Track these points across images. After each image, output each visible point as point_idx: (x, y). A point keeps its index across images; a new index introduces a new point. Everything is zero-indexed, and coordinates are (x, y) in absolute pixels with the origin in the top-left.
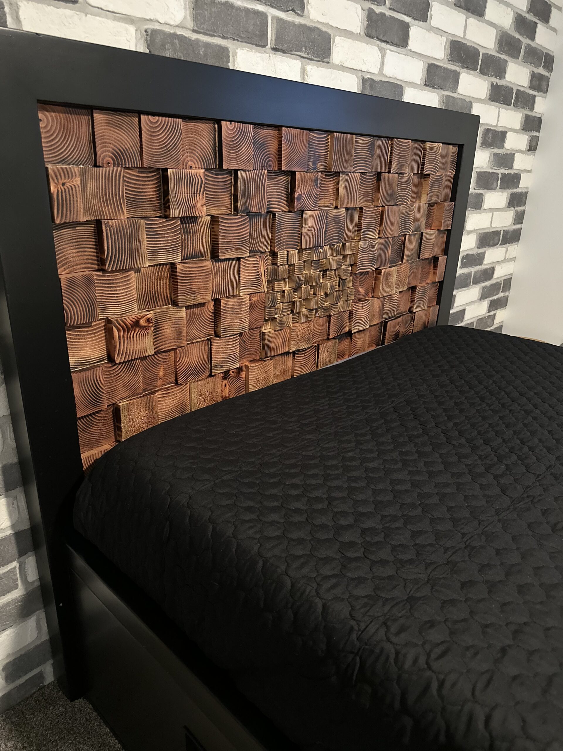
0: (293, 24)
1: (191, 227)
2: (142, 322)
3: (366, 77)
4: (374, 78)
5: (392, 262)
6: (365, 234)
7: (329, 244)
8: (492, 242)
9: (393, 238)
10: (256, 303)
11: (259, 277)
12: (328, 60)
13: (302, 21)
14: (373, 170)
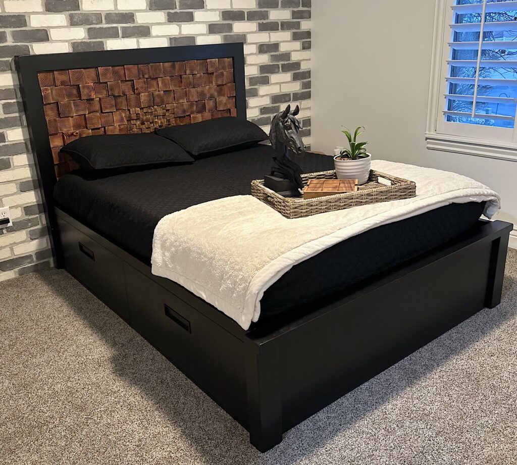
0: (130, 27)
2: (74, 134)
3: (171, 37)
4: (176, 37)
5: (199, 112)
6: (178, 101)
7: (157, 106)
8: (283, 100)
9: (196, 102)
10: (122, 128)
11: (122, 119)
12: (149, 36)
13: (134, 25)
14: (177, 75)
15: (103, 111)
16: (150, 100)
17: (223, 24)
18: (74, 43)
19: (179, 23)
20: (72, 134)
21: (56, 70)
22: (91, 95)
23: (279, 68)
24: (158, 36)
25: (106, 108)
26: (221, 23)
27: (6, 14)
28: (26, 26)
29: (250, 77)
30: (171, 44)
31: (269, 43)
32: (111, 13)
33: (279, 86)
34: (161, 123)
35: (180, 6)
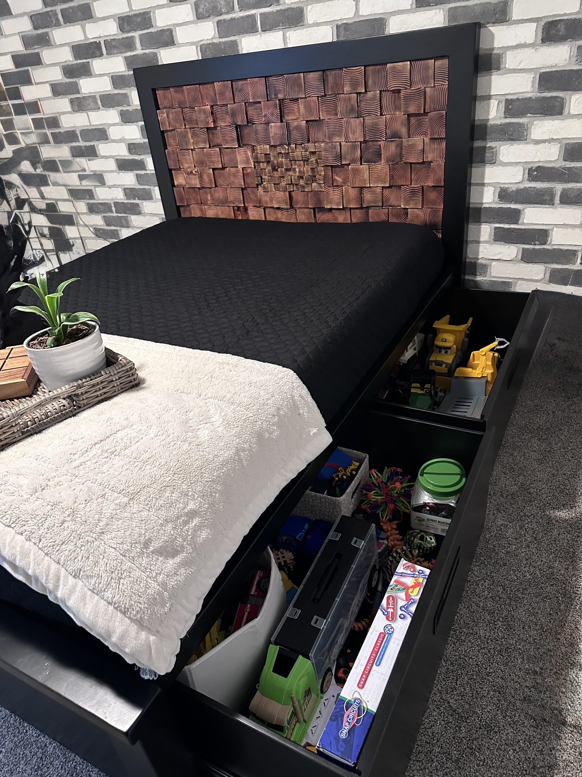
0: (272, 12)
1: (215, 132)
2: (194, 172)
3: (340, 23)
4: (349, 22)
5: (364, 162)
6: (330, 138)
7: (296, 144)
9: (361, 143)
11: (247, 159)
12: (302, 24)
13: (279, 8)
14: (330, 93)
16: (283, 134)
18: (203, 45)
20: (191, 172)
21: (172, 87)
22: (208, 123)
24: (317, 24)
25: (227, 142)
27: (133, 13)
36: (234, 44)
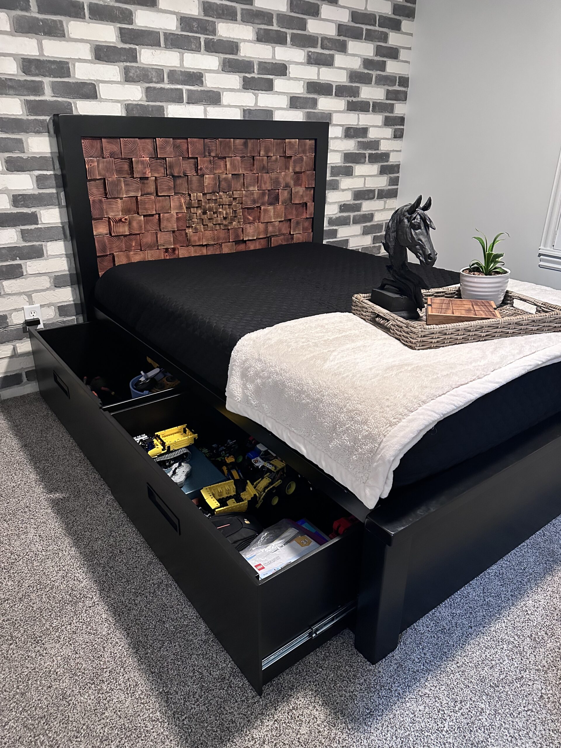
0: (197, 91)
1: (146, 181)
2: (123, 220)
3: (245, 108)
4: (251, 108)
5: (270, 204)
6: (247, 187)
7: (223, 192)
8: (367, 197)
9: (269, 190)
10: (180, 217)
11: (181, 206)
12: (219, 104)
13: (202, 89)
14: (249, 155)
15: (159, 194)
16: (216, 184)
17: (306, 98)
18: (128, 104)
19: (256, 92)
20: (120, 220)
21: (105, 138)
22: (145, 173)
23: (366, 158)
24: (229, 106)
25: (163, 191)
26: (305, 96)
27: (45, 59)
28: (69, 76)
29: (332, 165)
30: (244, 117)
31: (358, 127)
32: (175, 70)
33: (363, 179)
34: (227, 214)
35: (259, 69)
36: (161, 109)
